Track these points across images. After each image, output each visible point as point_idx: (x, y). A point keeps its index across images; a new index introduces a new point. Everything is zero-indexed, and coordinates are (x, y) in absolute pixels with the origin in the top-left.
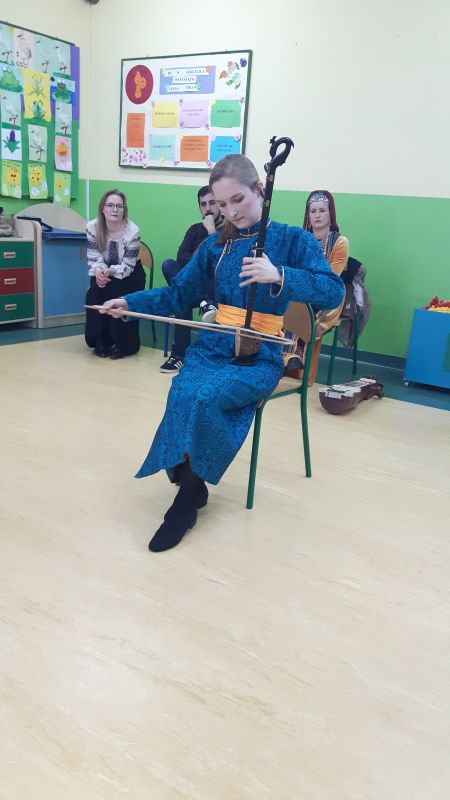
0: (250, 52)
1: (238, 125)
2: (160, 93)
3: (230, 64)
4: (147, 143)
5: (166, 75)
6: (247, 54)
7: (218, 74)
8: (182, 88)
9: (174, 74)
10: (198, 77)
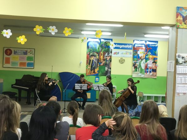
0: (35, 49)
1: (33, 61)
2: (14, 54)
3: (30, 50)
4: (11, 63)
5: (15, 51)
6: (34, 50)
7: (28, 52)
8: (19, 54)
9: (17, 51)
10: (23, 52)
